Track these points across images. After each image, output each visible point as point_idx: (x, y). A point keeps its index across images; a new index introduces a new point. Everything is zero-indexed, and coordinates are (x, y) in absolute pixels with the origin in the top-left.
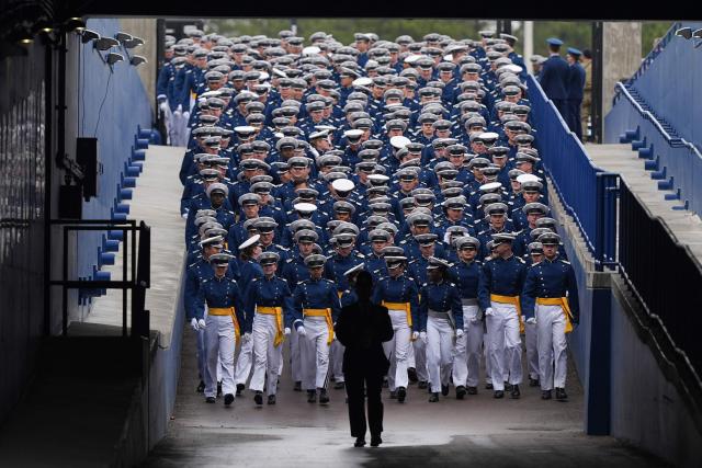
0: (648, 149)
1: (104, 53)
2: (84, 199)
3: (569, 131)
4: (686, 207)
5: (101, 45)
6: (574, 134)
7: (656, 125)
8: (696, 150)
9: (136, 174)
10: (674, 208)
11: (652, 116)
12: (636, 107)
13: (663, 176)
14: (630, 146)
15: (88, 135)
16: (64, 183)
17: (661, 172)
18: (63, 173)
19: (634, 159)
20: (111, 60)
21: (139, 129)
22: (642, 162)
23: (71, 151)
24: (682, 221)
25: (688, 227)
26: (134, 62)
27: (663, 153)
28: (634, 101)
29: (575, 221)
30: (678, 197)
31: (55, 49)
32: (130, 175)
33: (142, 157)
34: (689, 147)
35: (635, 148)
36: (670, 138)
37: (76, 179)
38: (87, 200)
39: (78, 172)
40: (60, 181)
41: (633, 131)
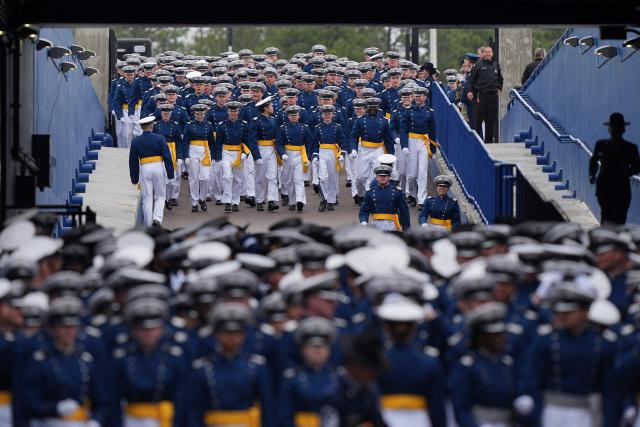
0: (539, 146)
1: (58, 61)
2: (38, 189)
3: (469, 129)
4: (574, 196)
5: (55, 53)
6: (474, 132)
7: (546, 125)
8: (582, 144)
9: (90, 170)
10: (564, 197)
11: (543, 117)
12: (529, 110)
13: (552, 170)
14: (523, 144)
15: (42, 132)
16: (19, 174)
17: (551, 165)
18: (19, 165)
19: (527, 155)
20: (64, 68)
21: (93, 133)
22: (534, 158)
23: (26, 146)
24: (571, 208)
25: (577, 213)
26: (88, 72)
27: (553, 149)
28: (527, 104)
29: (476, 208)
30: (567, 187)
31: (10, 53)
32: (84, 171)
33: (95, 157)
34: (576, 142)
35: (528, 146)
36: (559, 135)
37: (31, 170)
38: (42, 190)
39: (32, 164)
40: (15, 171)
41: (526, 131)
